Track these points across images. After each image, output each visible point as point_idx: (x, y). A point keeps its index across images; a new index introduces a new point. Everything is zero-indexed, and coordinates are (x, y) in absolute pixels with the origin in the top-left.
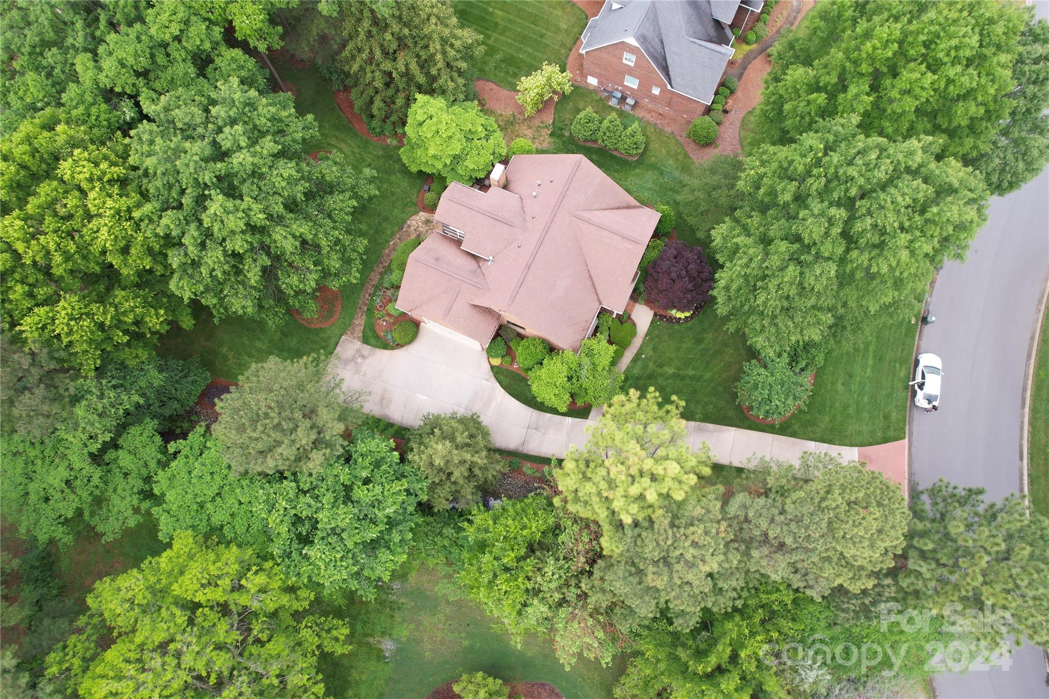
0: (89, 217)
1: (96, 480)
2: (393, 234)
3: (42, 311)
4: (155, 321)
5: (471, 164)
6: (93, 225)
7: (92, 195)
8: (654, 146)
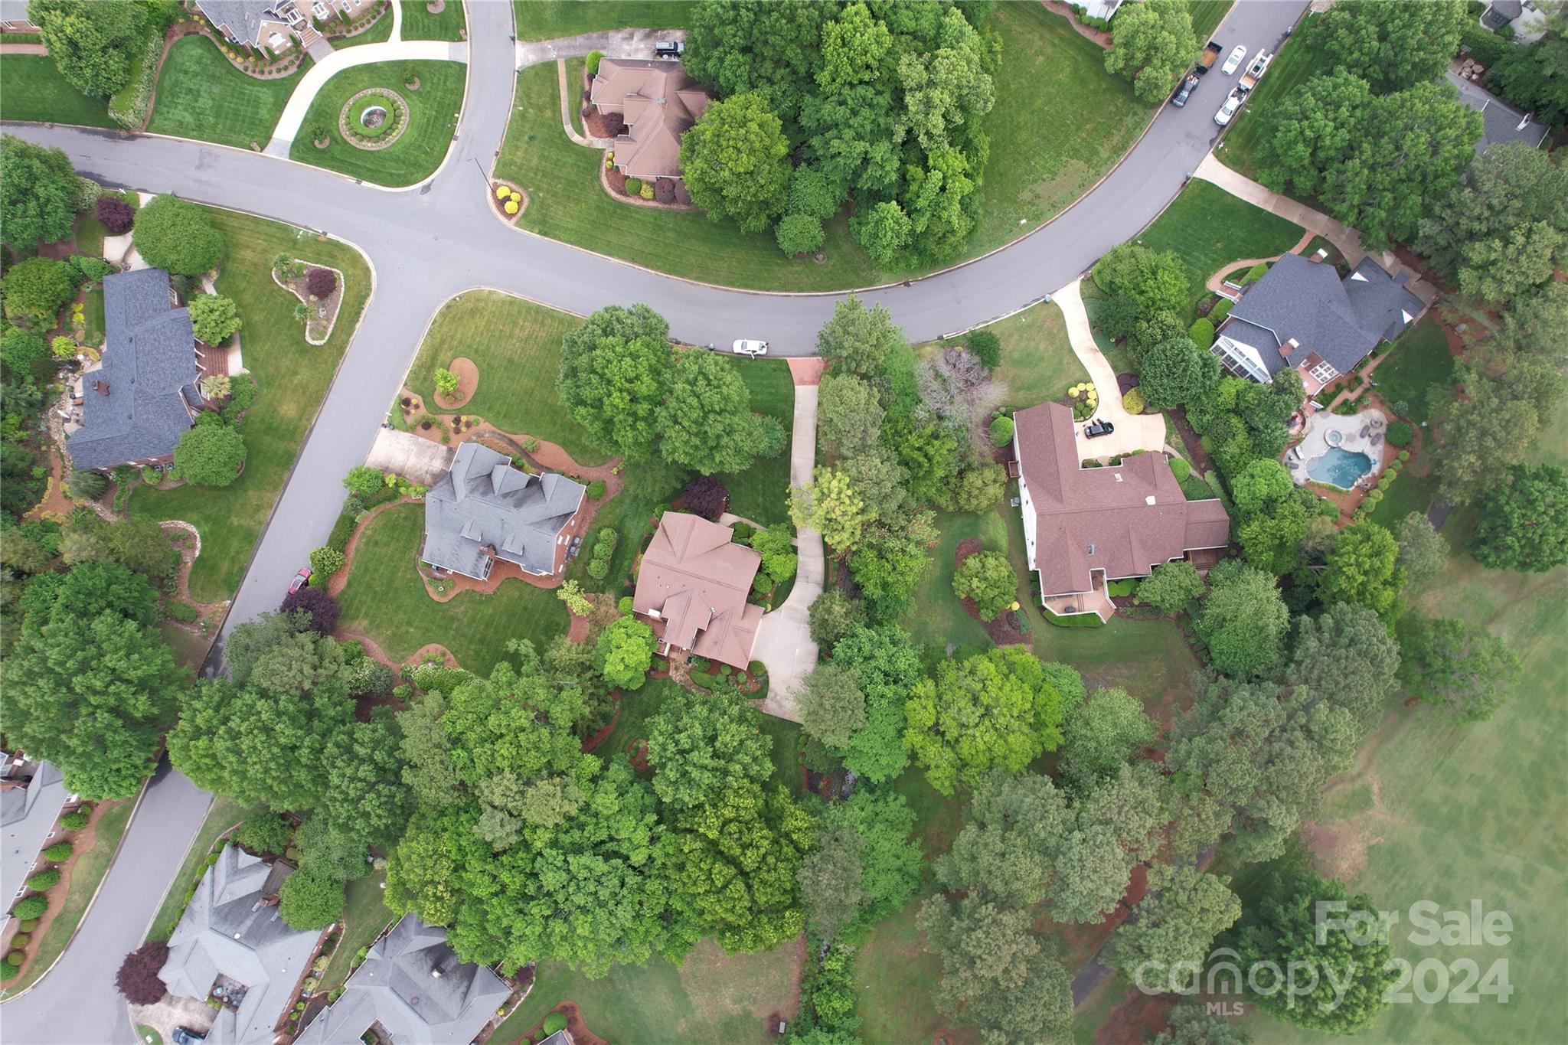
5: (647, 630)
8: (606, 521)
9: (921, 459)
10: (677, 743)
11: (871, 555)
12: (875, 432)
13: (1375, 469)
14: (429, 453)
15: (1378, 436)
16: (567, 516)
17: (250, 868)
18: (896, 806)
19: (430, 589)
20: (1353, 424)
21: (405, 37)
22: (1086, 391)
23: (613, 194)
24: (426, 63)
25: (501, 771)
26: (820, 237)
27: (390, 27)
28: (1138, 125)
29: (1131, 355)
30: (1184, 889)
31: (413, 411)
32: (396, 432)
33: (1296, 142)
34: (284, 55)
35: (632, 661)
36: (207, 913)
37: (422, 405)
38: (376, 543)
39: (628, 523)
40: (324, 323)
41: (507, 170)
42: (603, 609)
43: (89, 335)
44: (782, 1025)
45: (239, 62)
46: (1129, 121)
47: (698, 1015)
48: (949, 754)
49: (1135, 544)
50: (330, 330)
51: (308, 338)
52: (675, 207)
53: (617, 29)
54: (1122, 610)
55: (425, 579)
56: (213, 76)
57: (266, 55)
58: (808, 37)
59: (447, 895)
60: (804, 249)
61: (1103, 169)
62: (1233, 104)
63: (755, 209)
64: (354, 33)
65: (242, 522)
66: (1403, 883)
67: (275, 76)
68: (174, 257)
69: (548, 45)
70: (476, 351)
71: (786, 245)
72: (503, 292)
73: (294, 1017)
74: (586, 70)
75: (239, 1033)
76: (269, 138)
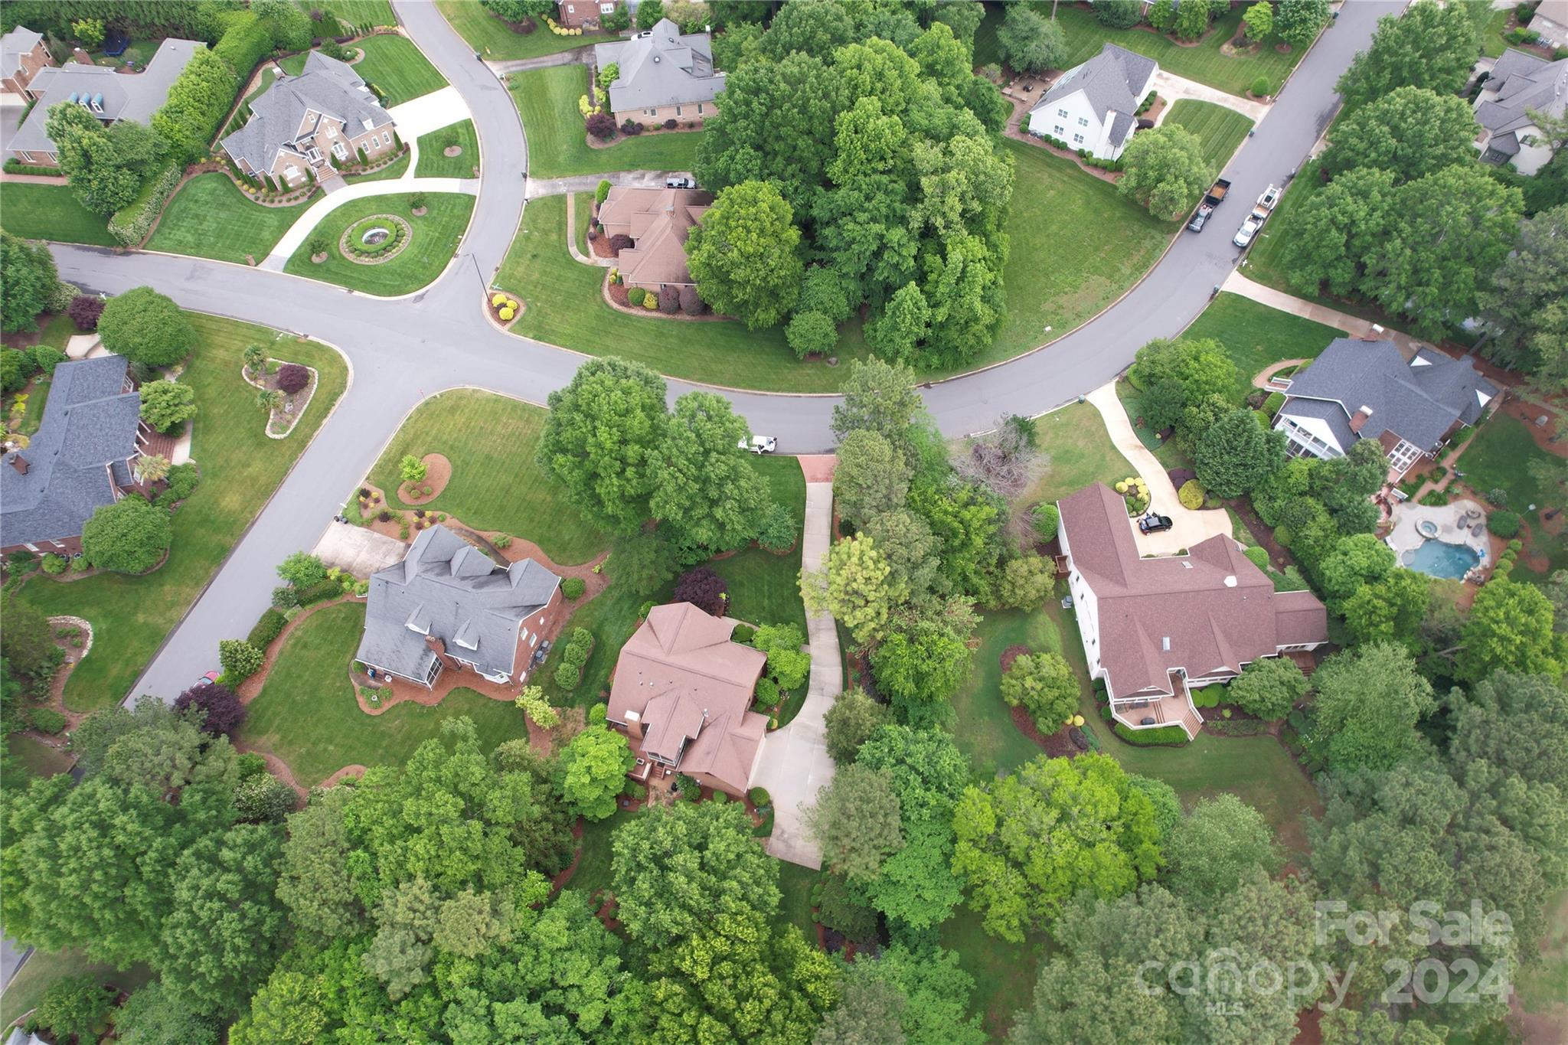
9: (956, 524)
11: (899, 638)
13: (1485, 561)
14: (384, 548)
15: (1479, 526)
16: (535, 607)
18: (945, 966)
19: (360, 699)
20: (1445, 516)
21: (420, 173)
22: (1136, 486)
23: (615, 306)
24: (435, 195)
25: (411, 877)
26: (834, 336)
27: (406, 167)
28: (1155, 247)
29: (1182, 445)
31: (372, 505)
32: (349, 526)
33: (1328, 231)
34: (297, 188)
35: (600, 771)
37: (383, 500)
38: (305, 646)
40: (289, 417)
41: (507, 282)
42: (570, 726)
43: (25, 423)
45: (250, 193)
46: (1147, 244)
48: (1015, 879)
49: (1220, 637)
50: (294, 424)
51: (268, 432)
52: (679, 317)
53: (629, 171)
54: (1210, 724)
55: (358, 687)
56: (223, 204)
57: (279, 187)
58: (819, 129)
60: (815, 346)
61: (1126, 284)
62: (1250, 227)
63: (764, 301)
64: (369, 172)
65: (150, 620)
67: (285, 204)
68: (138, 340)
69: (560, 182)
70: (452, 448)
71: (796, 343)
72: (487, 391)
74: (596, 202)
76: (266, 254)
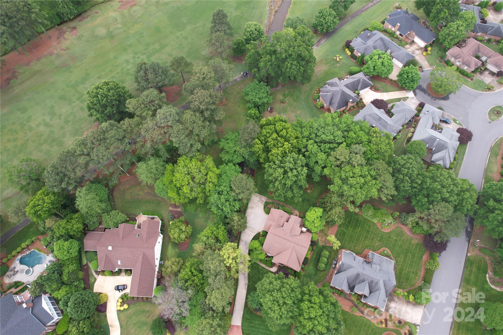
0: (278, 148)
1: (231, 152)
2: (293, 207)
3: (260, 142)
4: (261, 160)
5: (307, 223)
6: (276, 149)
7: (281, 148)
8: (322, 273)
9: (194, 271)
10: (297, 171)
11: (221, 238)
12: (210, 280)
13: (19, 256)
16: (338, 272)
17: (439, 160)
18: (226, 158)
19: (390, 253)
20: (19, 277)
22: (120, 306)
29: (97, 319)
30: (141, 109)
32: (414, 322)
35: (313, 212)
36: (449, 147)
38: (413, 272)
39: (313, 272)
44: (269, 109)
47: (294, 115)
49: (121, 235)
54: (134, 217)
59: (373, 134)
66: (76, 126)
73: (415, 123)
75: (431, 117)
